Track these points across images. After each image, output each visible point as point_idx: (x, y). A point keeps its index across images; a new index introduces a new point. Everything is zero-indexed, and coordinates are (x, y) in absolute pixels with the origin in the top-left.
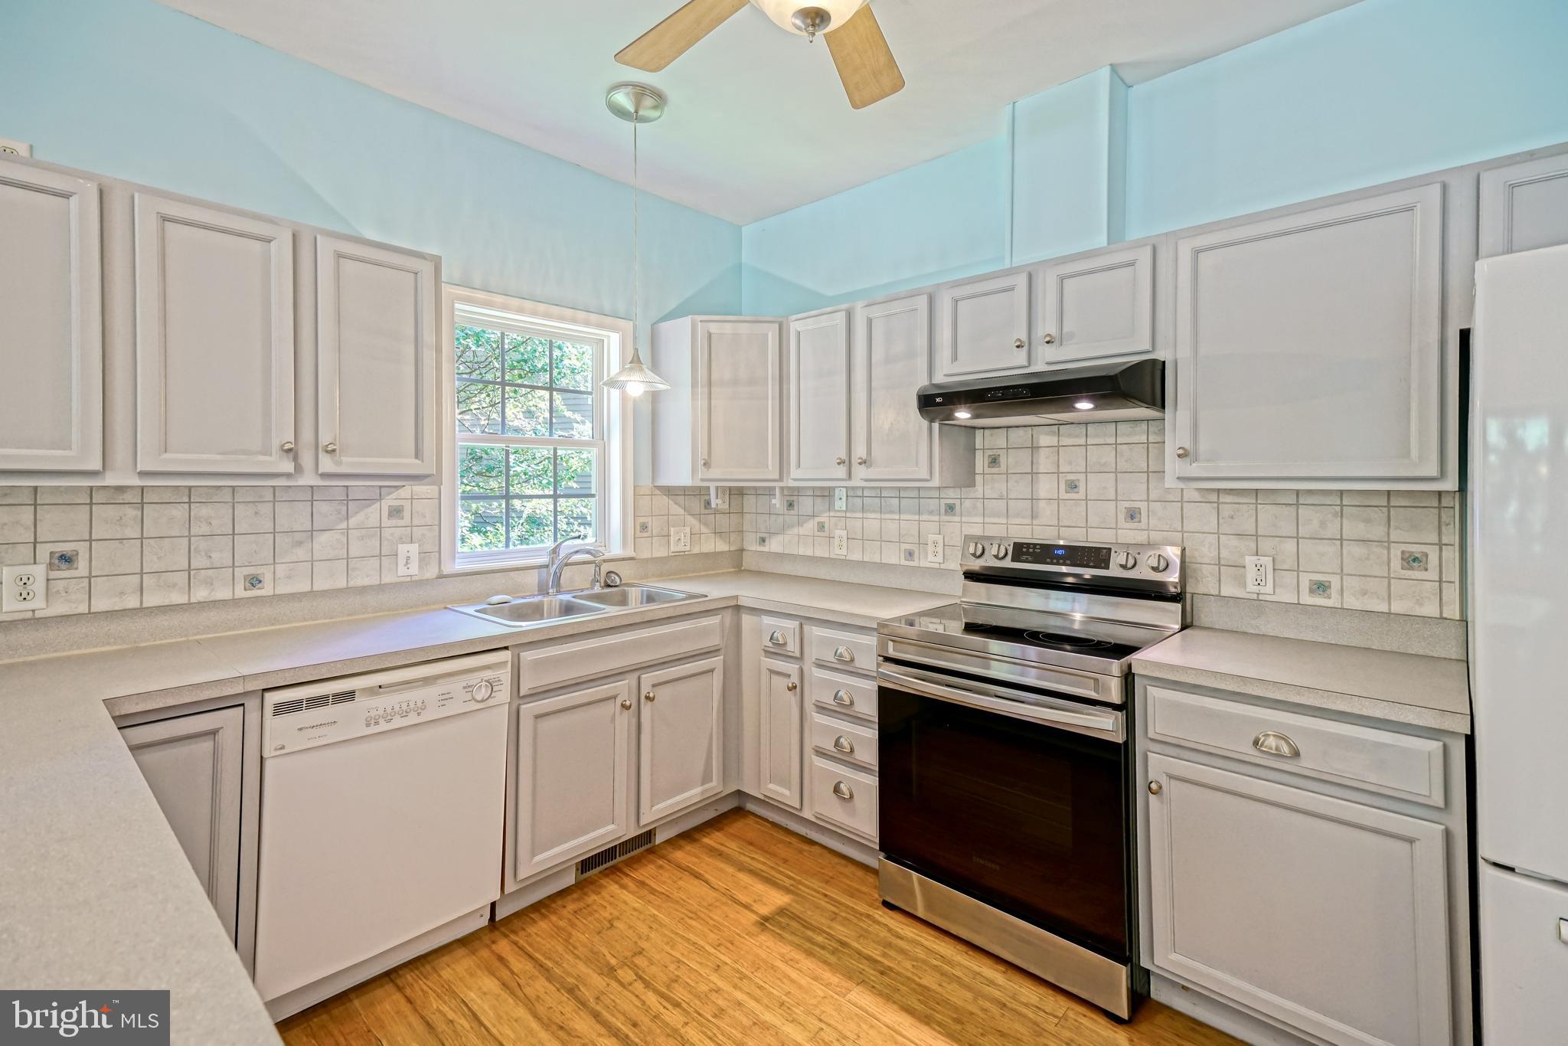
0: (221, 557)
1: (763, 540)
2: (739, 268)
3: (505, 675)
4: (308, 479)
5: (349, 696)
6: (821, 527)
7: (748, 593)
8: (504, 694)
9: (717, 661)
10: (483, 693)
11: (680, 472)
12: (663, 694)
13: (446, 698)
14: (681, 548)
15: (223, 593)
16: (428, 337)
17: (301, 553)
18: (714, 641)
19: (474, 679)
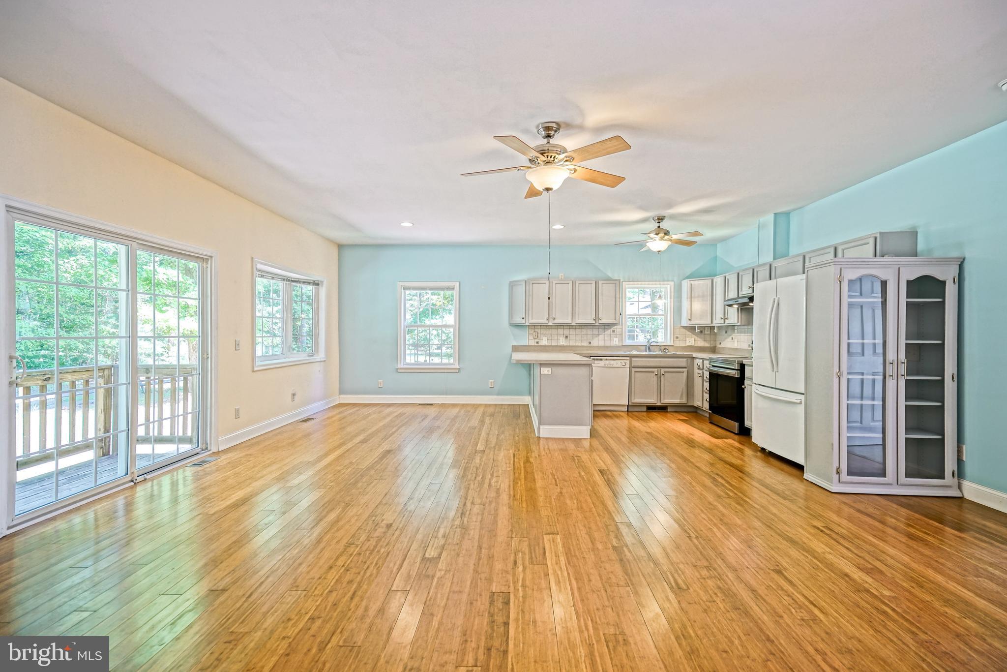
0: (585, 338)
1: (720, 343)
2: (716, 256)
3: (628, 362)
4: (597, 324)
5: (601, 360)
6: (732, 339)
7: (695, 355)
8: (628, 365)
9: (685, 370)
10: (624, 364)
11: (685, 323)
12: (666, 374)
13: (617, 364)
14: (690, 344)
15: (585, 345)
16: (617, 296)
17: (597, 339)
18: (684, 365)
19: (622, 361)
